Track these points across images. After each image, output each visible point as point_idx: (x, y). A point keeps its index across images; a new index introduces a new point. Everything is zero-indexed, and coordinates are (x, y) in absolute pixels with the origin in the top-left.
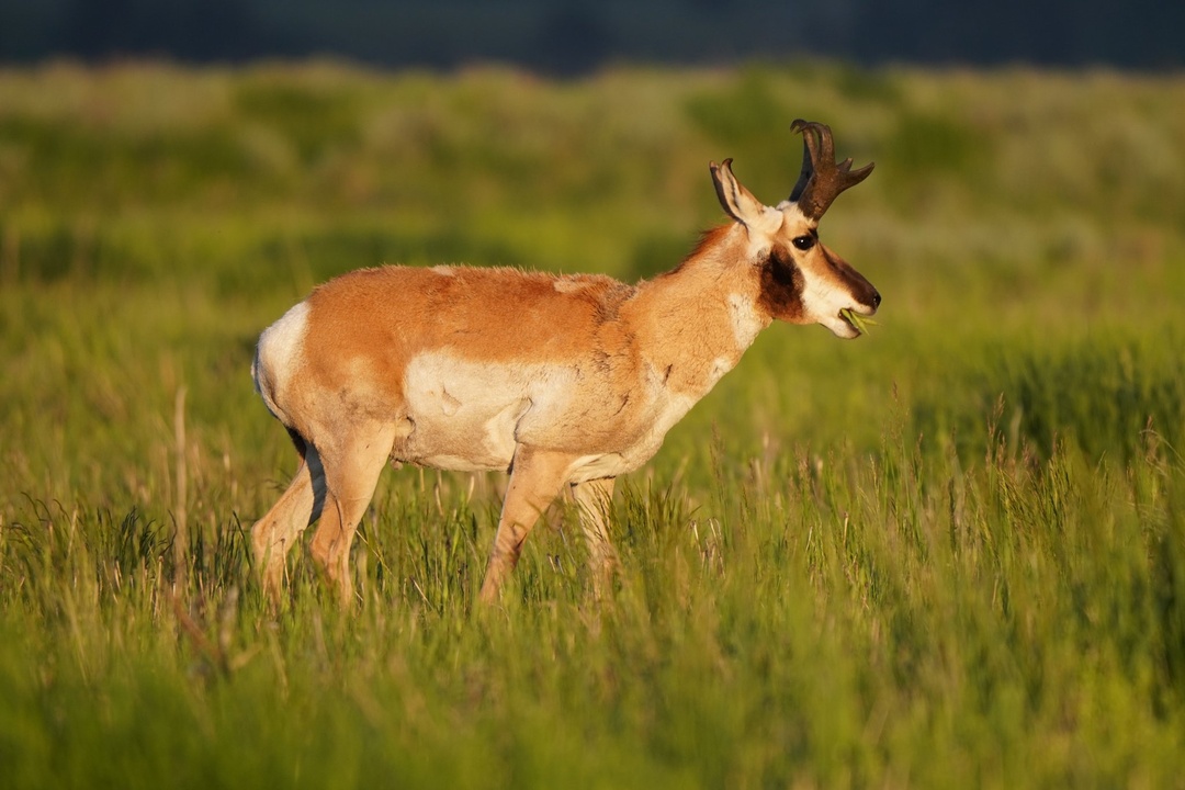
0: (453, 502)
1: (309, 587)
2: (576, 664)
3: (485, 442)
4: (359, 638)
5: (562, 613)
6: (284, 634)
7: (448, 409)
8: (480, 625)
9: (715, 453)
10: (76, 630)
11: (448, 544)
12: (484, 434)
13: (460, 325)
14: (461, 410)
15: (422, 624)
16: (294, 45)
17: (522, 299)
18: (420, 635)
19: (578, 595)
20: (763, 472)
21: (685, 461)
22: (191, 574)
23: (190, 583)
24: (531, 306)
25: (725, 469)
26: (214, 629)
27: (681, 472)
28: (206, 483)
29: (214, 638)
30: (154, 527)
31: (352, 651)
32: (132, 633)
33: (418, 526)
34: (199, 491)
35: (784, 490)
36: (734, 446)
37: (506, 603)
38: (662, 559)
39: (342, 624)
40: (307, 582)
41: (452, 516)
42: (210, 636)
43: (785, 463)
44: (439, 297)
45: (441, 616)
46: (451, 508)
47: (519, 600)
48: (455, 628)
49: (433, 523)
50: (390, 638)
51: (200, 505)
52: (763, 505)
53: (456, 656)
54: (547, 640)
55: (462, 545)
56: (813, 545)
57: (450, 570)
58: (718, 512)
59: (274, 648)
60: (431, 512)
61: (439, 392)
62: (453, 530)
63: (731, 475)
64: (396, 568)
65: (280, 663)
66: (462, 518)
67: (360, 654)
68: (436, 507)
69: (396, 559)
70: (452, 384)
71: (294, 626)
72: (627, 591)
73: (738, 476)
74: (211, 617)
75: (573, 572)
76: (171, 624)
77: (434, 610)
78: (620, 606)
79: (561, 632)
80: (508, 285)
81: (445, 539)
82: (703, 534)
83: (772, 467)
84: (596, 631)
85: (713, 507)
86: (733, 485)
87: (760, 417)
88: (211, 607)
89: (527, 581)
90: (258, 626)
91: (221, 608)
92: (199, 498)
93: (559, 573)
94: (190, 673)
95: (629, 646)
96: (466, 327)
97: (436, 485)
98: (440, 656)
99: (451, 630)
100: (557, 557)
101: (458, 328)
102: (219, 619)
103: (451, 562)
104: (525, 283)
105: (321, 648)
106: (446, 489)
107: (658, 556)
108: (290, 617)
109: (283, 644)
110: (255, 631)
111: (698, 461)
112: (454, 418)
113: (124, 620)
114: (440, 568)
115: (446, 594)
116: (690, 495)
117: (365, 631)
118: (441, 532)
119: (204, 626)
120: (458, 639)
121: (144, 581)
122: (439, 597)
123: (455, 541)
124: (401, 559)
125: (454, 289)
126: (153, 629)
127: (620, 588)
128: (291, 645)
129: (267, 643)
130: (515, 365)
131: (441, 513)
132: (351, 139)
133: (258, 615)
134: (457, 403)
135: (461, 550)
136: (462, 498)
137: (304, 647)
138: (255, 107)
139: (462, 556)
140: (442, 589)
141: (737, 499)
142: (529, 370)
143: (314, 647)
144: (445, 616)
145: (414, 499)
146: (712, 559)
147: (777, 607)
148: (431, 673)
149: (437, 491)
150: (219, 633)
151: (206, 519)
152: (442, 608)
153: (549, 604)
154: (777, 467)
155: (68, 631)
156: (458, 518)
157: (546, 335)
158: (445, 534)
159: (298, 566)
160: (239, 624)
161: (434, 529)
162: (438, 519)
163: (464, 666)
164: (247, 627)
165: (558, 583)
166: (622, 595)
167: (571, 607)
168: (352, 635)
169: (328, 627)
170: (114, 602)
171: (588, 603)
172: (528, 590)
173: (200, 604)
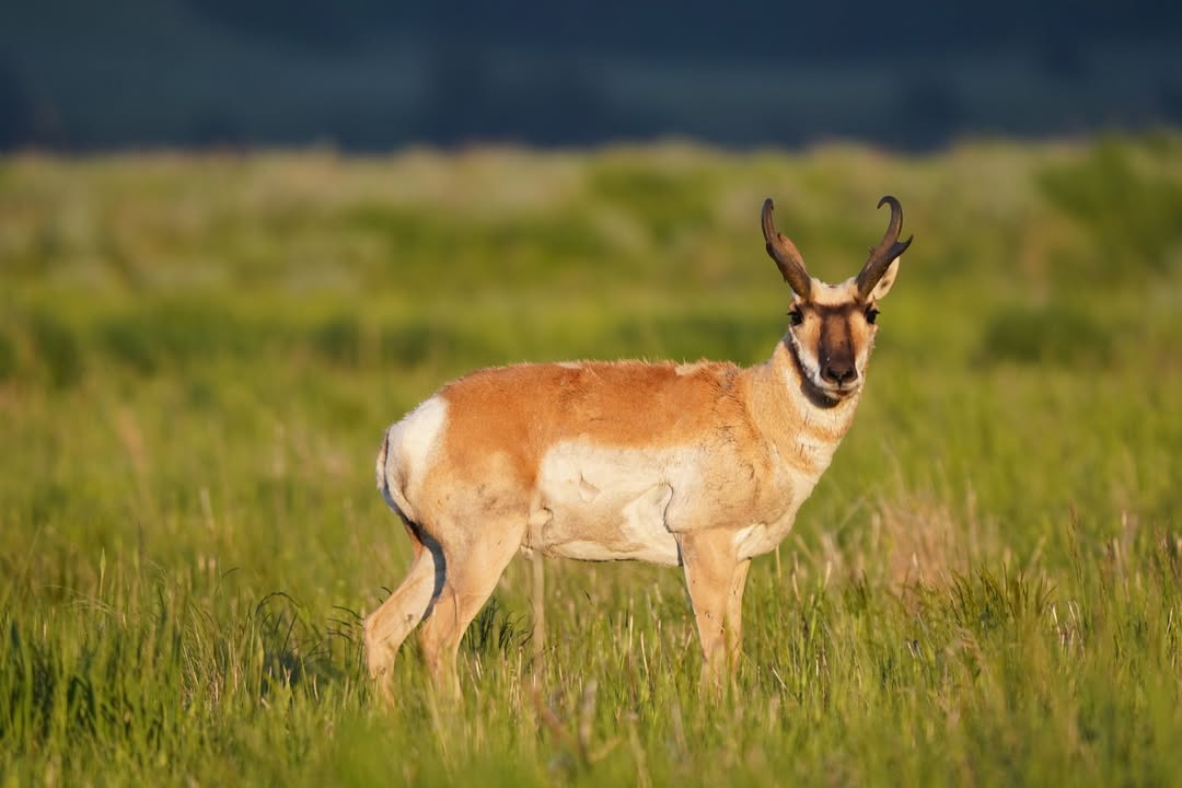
0: (810, 586)
1: (668, 677)
2: (936, 751)
3: (623, 528)
4: (718, 727)
5: (920, 698)
6: (643, 726)
7: (586, 496)
8: (839, 712)
9: (1073, 534)
10: (437, 723)
11: (806, 629)
12: (622, 520)
13: (594, 413)
14: (599, 498)
15: (781, 712)
16: (643, 127)
17: (649, 385)
18: (780, 723)
19: (937, 680)
20: (1122, 550)
21: (1043, 541)
22: (551, 665)
23: (550, 675)
24: (657, 391)
25: (1084, 550)
26: (574, 721)
27: (1038, 552)
28: (564, 571)
29: (574, 730)
30: (513, 618)
31: (711, 740)
32: (493, 725)
33: (776, 611)
34: (558, 579)
35: (1144, 569)
36: (1093, 524)
37: (865, 690)
38: (1020, 644)
39: (701, 713)
40: (666, 672)
41: (809, 601)
42: (570, 729)
43: (1143, 540)
44: (572, 387)
45: (801, 703)
46: (809, 593)
47: (878, 687)
48: (814, 716)
49: (790, 608)
50: (750, 726)
51: (559, 593)
52: (1121, 586)
53: (814, 746)
54: (906, 727)
55: (820, 630)
56: (1174, 625)
57: (808, 656)
58: (1077, 593)
59: (634, 739)
60: (787, 596)
61: (578, 480)
62: (811, 615)
63: (1090, 555)
64: (754, 654)
65: (640, 756)
66: (819, 603)
67: (719, 742)
68: (792, 591)
69: (753, 645)
70: (590, 471)
71: (655, 716)
72: (986, 676)
73: (1097, 554)
74: (571, 707)
75: (932, 657)
76: (531, 717)
77: (793, 698)
78: (980, 692)
79: (920, 720)
80: (634, 372)
81: (803, 624)
82: (1062, 618)
83: (1131, 545)
84: (954, 719)
85: (1072, 590)
86: (1092, 564)
87: (1118, 495)
88: (571, 698)
89: (886, 665)
90: (618, 716)
91: (581, 700)
92: (558, 587)
93: (918, 660)
94: (552, 765)
95: (987, 733)
96: (600, 414)
97: (792, 570)
98: (800, 745)
99: (811, 717)
100: (915, 642)
101: (592, 416)
102: (578, 712)
103: (809, 649)
104: (650, 371)
105: (681, 738)
106: (803, 572)
107: (1016, 641)
108: (650, 706)
109: (643, 734)
110: (615, 720)
111: (1057, 540)
112: (592, 505)
113: (486, 710)
114: (798, 653)
115: (804, 681)
116: (1049, 576)
117: (723, 721)
118: (798, 618)
119: (564, 719)
120: (818, 726)
121: (504, 673)
122: (798, 683)
123: (813, 626)
124: (759, 646)
125: (584, 380)
126: (513, 721)
127: (979, 672)
128: (651, 736)
129: (627, 735)
130: (649, 450)
131: (799, 598)
132: (703, 220)
133: (618, 704)
134: (594, 489)
135: (819, 635)
136: (819, 584)
137: (664, 738)
138: (609, 190)
139: (820, 641)
140: (801, 676)
141: (1096, 578)
142: (662, 455)
143: (673, 738)
144: (804, 703)
145: (771, 585)
146: (1071, 642)
147: (1139, 690)
148: (792, 763)
149: (794, 577)
150: (579, 724)
151: (565, 607)
152: (801, 695)
153: (907, 690)
154: (1137, 544)
155: (430, 726)
156: (815, 603)
157: (672, 418)
158: (803, 619)
159: (657, 655)
160: (599, 714)
161: (791, 614)
162: (795, 605)
163: (823, 756)
164: (607, 718)
165: (917, 668)
166: (981, 680)
167: (929, 692)
168: (712, 725)
169: (687, 718)
170: (475, 695)
171: (947, 689)
172: (887, 674)
173: (560, 695)
